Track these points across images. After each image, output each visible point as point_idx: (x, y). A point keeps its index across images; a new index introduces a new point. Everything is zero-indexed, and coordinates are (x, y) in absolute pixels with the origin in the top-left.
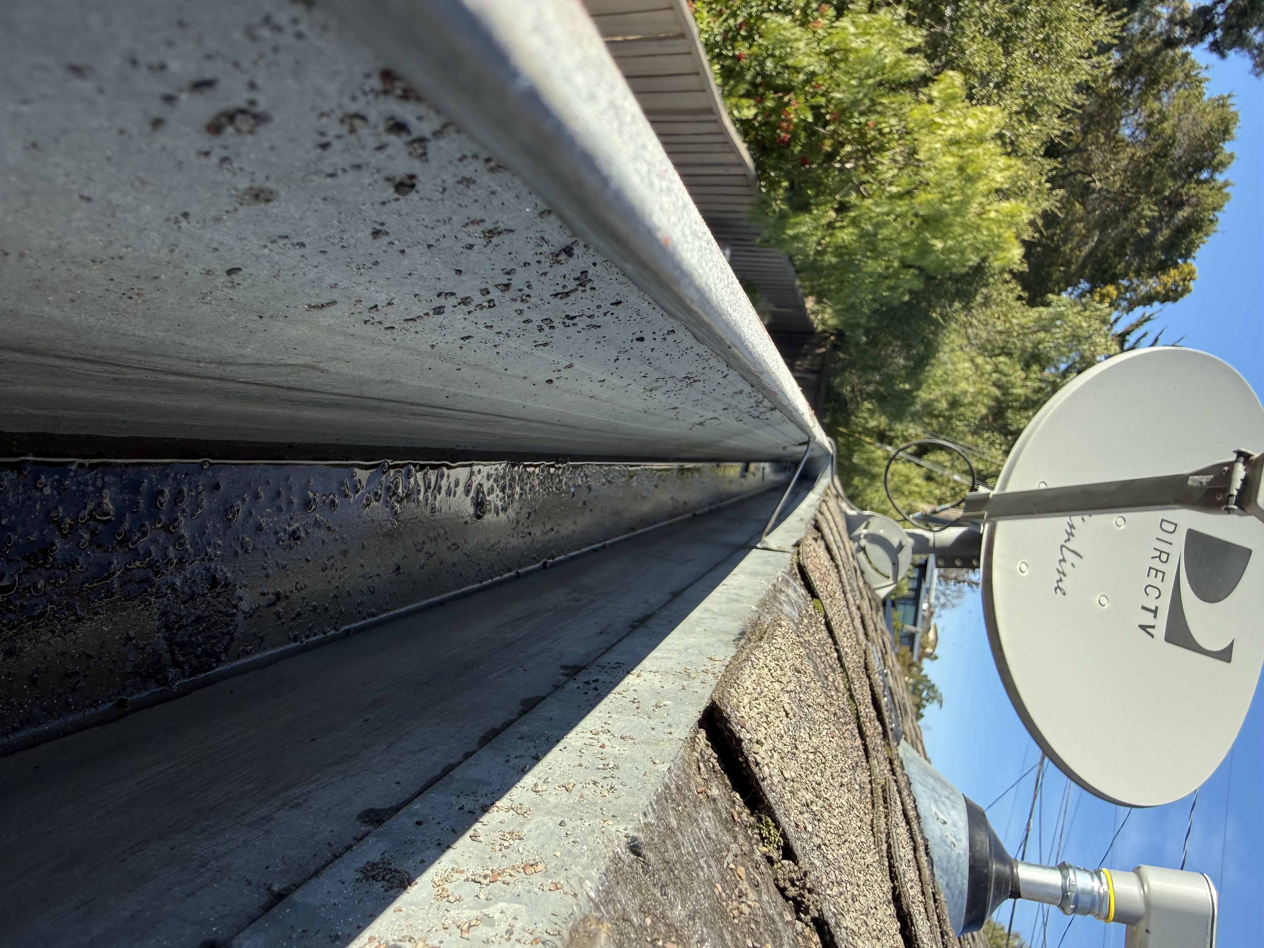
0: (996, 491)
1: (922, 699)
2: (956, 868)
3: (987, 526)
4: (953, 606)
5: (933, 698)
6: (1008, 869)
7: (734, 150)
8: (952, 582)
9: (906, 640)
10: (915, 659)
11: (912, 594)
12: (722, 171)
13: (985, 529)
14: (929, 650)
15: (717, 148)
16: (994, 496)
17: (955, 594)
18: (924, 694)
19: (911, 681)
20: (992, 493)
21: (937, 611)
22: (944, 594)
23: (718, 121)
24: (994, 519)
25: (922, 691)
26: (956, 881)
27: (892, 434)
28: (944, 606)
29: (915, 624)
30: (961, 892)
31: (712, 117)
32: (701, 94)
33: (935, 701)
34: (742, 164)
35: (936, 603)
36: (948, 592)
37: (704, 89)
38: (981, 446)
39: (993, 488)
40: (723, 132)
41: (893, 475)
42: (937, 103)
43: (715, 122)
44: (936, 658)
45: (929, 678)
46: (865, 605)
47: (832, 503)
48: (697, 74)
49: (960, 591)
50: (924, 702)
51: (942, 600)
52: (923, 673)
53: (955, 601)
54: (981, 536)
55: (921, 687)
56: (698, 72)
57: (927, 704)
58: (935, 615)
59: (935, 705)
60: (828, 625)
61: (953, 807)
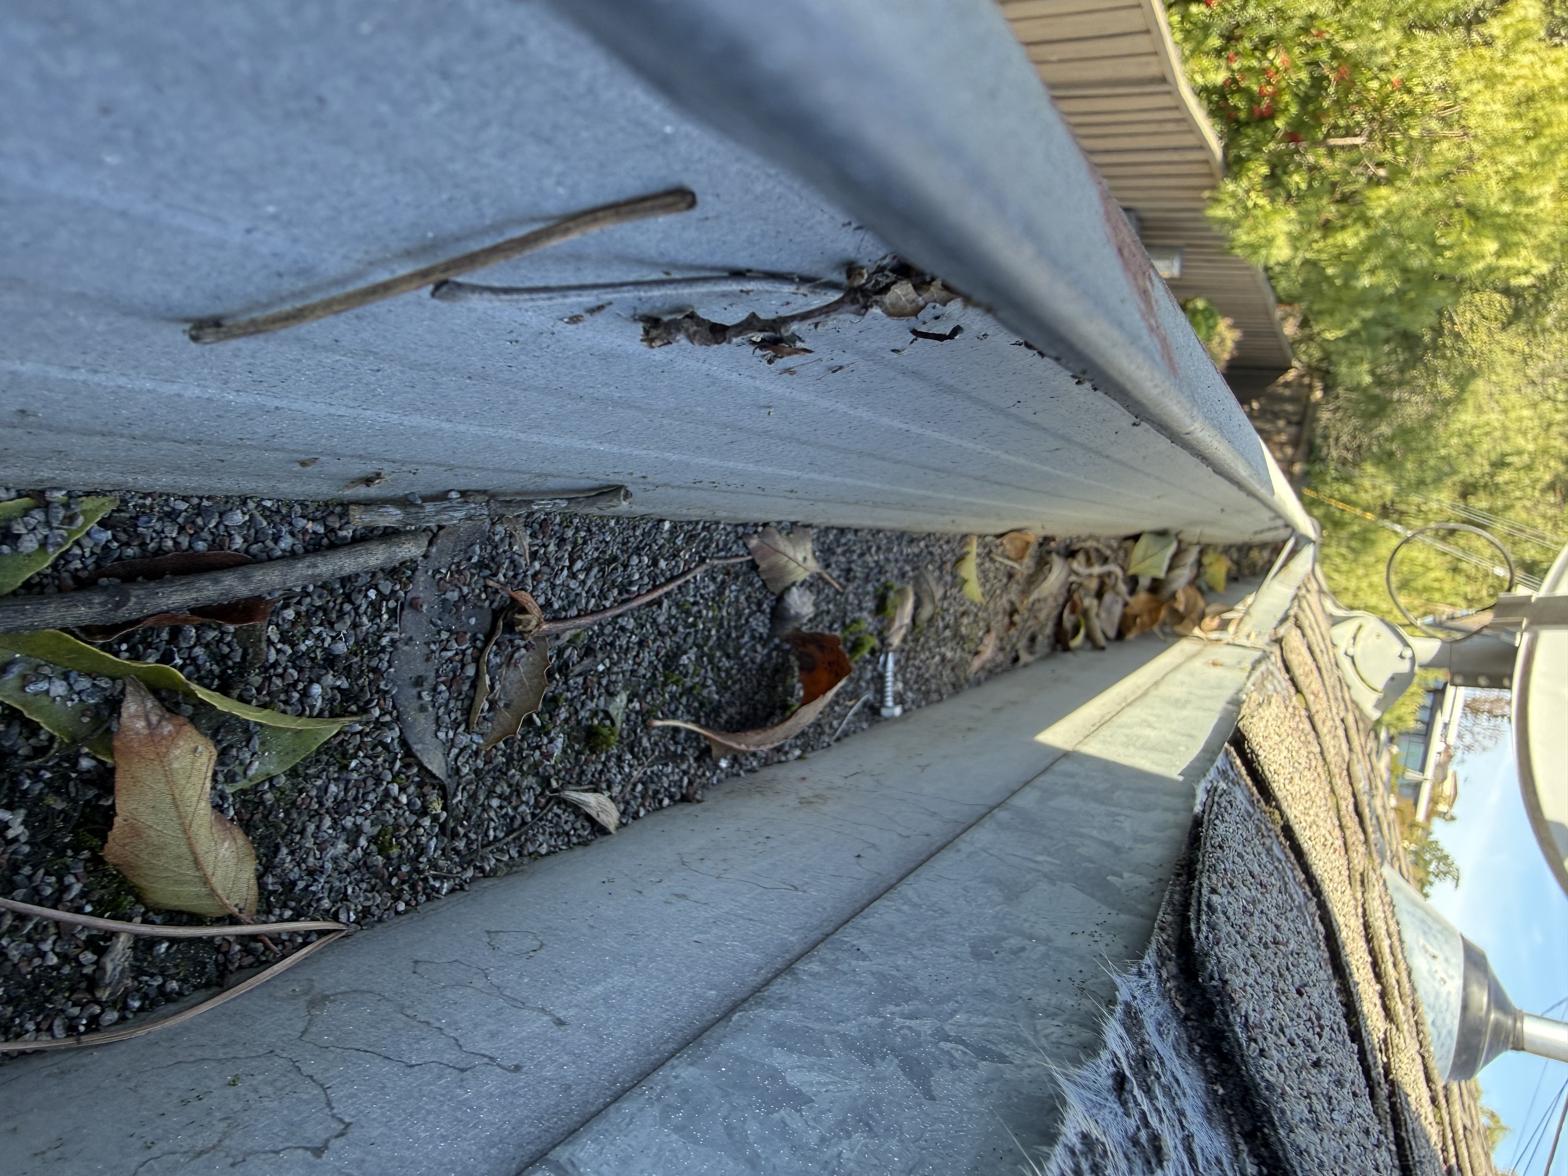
0: (1543, 592)
1: (1428, 873)
2: (1444, 1007)
3: (1526, 636)
4: (1484, 749)
5: (1445, 874)
6: (1510, 1022)
7: (1193, 129)
8: (1485, 716)
9: (1409, 791)
10: (1420, 816)
11: (1420, 726)
12: (1176, 157)
13: (1522, 641)
14: (1442, 807)
15: (1170, 127)
16: (1539, 600)
17: (1488, 733)
18: (1432, 867)
19: (1413, 847)
20: (1535, 596)
21: (1459, 755)
22: (1472, 732)
23: (1174, 92)
24: (1535, 628)
25: (1430, 862)
26: (1444, 1020)
27: (1403, 507)
28: (1469, 748)
29: (1422, 770)
30: (1450, 1033)
31: (1166, 88)
32: (1153, 59)
33: (1449, 878)
34: (1203, 147)
35: (1459, 743)
36: (1476, 729)
37: (1158, 52)
38: (1541, 527)
39: (1537, 590)
40: (1180, 106)
41: (1402, 562)
42: (1499, 44)
43: (1169, 93)
44: (1453, 818)
45: (1441, 845)
46: (1350, 720)
47: (1313, 598)
48: (1148, 32)
49: (1496, 728)
50: (1432, 878)
51: (1468, 739)
52: (1432, 838)
53: (1487, 743)
54: (1516, 649)
55: (1428, 857)
56: (1149, 30)
57: (1436, 881)
58: (1456, 759)
59: (1449, 883)
60: (1310, 718)
61: (1446, 942)
